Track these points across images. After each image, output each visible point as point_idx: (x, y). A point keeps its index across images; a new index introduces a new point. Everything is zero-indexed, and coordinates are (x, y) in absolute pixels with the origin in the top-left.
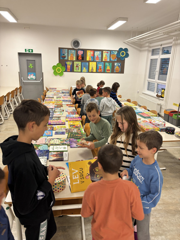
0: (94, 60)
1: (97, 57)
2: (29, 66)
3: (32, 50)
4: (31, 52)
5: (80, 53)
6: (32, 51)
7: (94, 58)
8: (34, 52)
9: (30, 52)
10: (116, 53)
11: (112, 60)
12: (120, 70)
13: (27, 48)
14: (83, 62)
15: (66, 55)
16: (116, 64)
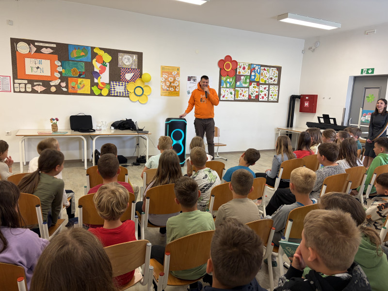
3: (373, 70)
4: (371, 73)
6: (373, 72)
8: (375, 73)
9: (369, 73)
13: (365, 67)
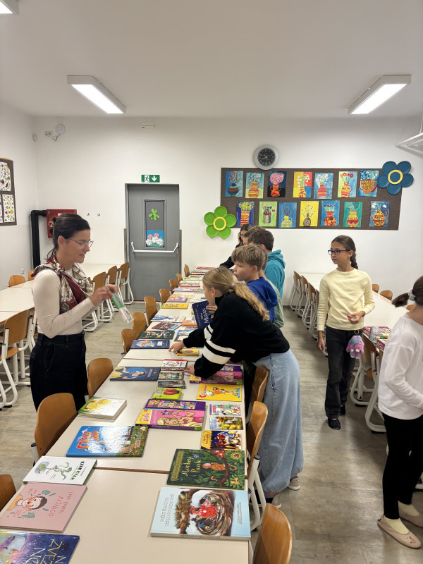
0: (312, 196)
1: (323, 188)
2: (150, 215)
3: (158, 177)
5: (277, 179)
6: (158, 180)
7: (313, 190)
8: (162, 182)
9: (153, 181)
10: (375, 176)
11: (363, 193)
12: (387, 221)
13: (147, 173)
14: (283, 202)
15: (240, 185)
16: (374, 205)
